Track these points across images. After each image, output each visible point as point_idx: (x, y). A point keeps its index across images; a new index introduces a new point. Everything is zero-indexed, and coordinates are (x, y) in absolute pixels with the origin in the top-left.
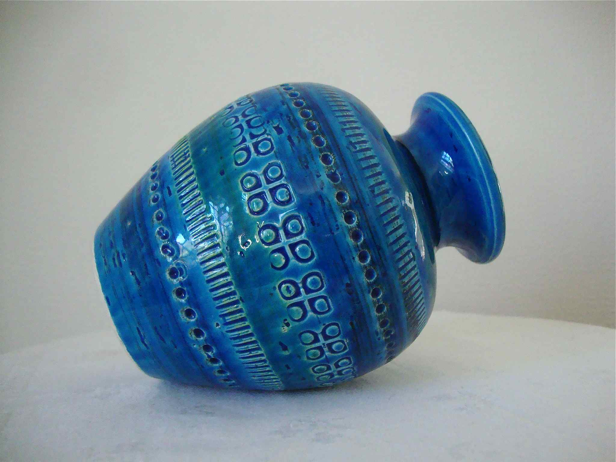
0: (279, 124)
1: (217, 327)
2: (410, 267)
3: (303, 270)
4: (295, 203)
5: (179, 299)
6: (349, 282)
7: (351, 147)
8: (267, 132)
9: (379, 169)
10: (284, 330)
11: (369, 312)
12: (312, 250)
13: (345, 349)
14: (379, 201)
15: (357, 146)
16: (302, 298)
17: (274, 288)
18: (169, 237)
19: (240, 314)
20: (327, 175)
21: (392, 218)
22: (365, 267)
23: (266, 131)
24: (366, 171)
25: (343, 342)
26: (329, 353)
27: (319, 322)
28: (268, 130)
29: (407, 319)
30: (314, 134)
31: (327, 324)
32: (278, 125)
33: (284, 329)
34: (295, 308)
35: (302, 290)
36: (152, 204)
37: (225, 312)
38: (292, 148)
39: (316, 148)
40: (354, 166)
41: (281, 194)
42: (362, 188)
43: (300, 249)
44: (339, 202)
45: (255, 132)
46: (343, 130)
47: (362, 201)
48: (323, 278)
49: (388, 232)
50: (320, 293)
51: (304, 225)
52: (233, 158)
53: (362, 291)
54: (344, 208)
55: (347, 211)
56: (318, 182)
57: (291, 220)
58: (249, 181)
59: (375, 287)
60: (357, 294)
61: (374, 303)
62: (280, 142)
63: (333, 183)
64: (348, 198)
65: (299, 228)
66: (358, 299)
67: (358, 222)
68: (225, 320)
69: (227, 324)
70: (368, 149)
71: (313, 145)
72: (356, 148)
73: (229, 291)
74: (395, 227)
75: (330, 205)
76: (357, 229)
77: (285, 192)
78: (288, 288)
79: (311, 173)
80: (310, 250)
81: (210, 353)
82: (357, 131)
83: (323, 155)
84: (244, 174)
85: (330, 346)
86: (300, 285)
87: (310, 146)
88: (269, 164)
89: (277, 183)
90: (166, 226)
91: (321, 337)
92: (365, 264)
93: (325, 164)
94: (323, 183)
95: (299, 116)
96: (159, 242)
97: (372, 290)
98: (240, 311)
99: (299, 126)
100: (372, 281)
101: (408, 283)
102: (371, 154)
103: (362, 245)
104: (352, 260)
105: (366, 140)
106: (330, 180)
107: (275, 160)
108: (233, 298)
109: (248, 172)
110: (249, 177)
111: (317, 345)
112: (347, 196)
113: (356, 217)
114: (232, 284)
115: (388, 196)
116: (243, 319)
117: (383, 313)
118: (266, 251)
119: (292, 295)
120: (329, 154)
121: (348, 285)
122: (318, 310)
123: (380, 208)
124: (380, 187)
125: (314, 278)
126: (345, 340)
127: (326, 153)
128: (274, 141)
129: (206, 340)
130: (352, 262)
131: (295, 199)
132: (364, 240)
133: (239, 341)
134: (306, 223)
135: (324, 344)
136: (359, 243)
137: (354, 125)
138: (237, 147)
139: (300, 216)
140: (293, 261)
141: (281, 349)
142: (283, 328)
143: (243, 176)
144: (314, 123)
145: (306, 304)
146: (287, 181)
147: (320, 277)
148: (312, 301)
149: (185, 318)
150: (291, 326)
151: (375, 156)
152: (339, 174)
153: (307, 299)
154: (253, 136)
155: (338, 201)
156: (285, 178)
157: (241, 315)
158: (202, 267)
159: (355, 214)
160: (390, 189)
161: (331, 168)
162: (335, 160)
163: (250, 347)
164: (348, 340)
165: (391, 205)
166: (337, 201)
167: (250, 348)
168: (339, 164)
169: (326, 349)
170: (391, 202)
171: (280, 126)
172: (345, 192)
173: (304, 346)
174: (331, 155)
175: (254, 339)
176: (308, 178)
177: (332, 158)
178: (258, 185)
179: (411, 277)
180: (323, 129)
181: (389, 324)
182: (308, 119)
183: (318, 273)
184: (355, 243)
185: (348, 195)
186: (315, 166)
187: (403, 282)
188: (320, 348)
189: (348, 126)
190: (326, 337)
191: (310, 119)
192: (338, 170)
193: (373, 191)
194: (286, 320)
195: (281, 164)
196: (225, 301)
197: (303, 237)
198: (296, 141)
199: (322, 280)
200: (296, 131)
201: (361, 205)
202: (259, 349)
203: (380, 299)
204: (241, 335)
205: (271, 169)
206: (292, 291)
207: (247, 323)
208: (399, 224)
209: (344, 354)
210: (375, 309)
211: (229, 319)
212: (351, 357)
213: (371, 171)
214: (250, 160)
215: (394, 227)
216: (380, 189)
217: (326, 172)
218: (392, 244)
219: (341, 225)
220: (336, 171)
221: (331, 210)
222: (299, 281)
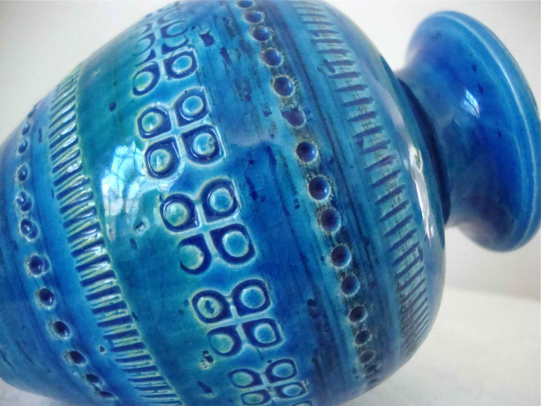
0: (209, 31)
1: (102, 353)
2: (414, 270)
3: (233, 276)
4: (224, 159)
5: (44, 306)
6: (313, 298)
7: (325, 69)
8: (190, 43)
9: (370, 107)
10: (204, 366)
11: (344, 343)
12: (250, 241)
13: (303, 392)
14: (371, 160)
15: (336, 68)
16: (232, 322)
17: (186, 303)
18: (32, 209)
19: (133, 338)
20: (282, 112)
21: (391, 190)
22: (342, 274)
23: (187, 41)
24: (348, 109)
25: (300, 384)
26: (277, 398)
27: (262, 357)
28: (191, 39)
29: (402, 347)
30: (264, 46)
31: (274, 360)
32: (208, 33)
33: (204, 364)
34: (220, 336)
35: (233, 308)
36: (18, 154)
37: (111, 333)
38: (226, 66)
39: (266, 67)
40: (330, 100)
41: (202, 143)
42: (342, 136)
43: (229, 240)
44: (302, 159)
45: (170, 43)
46: (314, 42)
47: (341, 160)
48: (268, 290)
49: (384, 214)
50: (263, 315)
51: (238, 199)
52: (132, 82)
53: (334, 312)
54: (308, 170)
55: (314, 176)
56: (265, 123)
57: (216, 189)
58: (151, 120)
59: (356, 305)
60: (326, 316)
61: (354, 330)
62: (208, 58)
63: (292, 126)
64: (317, 154)
65: (229, 202)
66: (327, 324)
67: (333, 195)
68: (112, 344)
69: (116, 350)
70: (354, 74)
71: (261, 62)
72: (333, 71)
73: (114, 302)
74: (395, 206)
75: (285, 165)
76: (331, 208)
77: (208, 140)
78: (208, 304)
79: (255, 108)
80: (247, 242)
81: (98, 385)
82: (337, 46)
83: (277, 79)
84: (145, 108)
85: (279, 390)
86: (230, 300)
87: (256, 64)
88: (186, 91)
89: (197, 124)
90: (29, 190)
91: (264, 378)
92: (342, 268)
93: (280, 94)
94: (274, 126)
95: (243, 20)
96: (17, 215)
97: (351, 310)
98: (134, 333)
99: (240, 34)
100: (353, 295)
101: (409, 296)
102: (359, 83)
103: (338, 236)
104: (320, 262)
105: (351, 60)
106: (286, 121)
107: (195, 85)
108: (121, 313)
109: (152, 105)
110: (152, 114)
111: (258, 388)
112: (315, 151)
113: (330, 188)
114: (119, 290)
115: (385, 153)
116: (138, 346)
117: (366, 343)
118: (172, 241)
119: (215, 316)
120: (288, 77)
121: (311, 303)
122: (259, 340)
123: (372, 173)
124: (372, 137)
125: (252, 291)
126: (303, 382)
127: (282, 76)
128: (199, 55)
129: (88, 368)
130: (321, 265)
131: (225, 153)
132: (342, 228)
133: (137, 375)
134: (242, 195)
135: (269, 388)
136: (333, 233)
137: (333, 37)
138: (140, 67)
139: (231, 183)
140: (217, 260)
141: (203, 391)
142: (202, 363)
143: (142, 112)
144: (266, 30)
145: (240, 331)
146: (212, 121)
147: (264, 289)
148: (249, 327)
149: (55, 334)
150: (215, 362)
151: (366, 86)
152: (303, 112)
153: (242, 323)
154: (166, 49)
155: (300, 157)
156: (210, 115)
157: (135, 340)
158: (75, 260)
159: (329, 181)
160: (388, 142)
161: (290, 101)
162: (298, 87)
163: (155, 384)
164: (307, 382)
165: (390, 168)
166: (298, 158)
167: (154, 386)
168: (305, 96)
169: (272, 393)
170: (390, 163)
171: (211, 34)
172: (313, 142)
173: (237, 389)
174: (291, 80)
175: (158, 374)
176: (248, 116)
177: (292, 84)
178: (165, 127)
179: (414, 287)
180: (280, 39)
181: (374, 357)
182: (257, 23)
183: (260, 281)
184: (326, 232)
185: (317, 148)
186: (262, 97)
187: (401, 296)
188: (263, 392)
189: (321, 37)
190: (272, 379)
191: (260, 25)
192: (302, 105)
193: (360, 144)
194: (206, 352)
195: (205, 92)
196: (110, 316)
197: (235, 218)
198: (233, 56)
199: (266, 294)
200: (235, 41)
201: (340, 167)
202: (167, 387)
203: (363, 323)
204: (138, 367)
205: (189, 100)
206: (215, 309)
207: (146, 352)
208: (402, 201)
209: (303, 398)
210: (355, 339)
211: (118, 342)
212: (312, 401)
213: (358, 110)
214: (157, 86)
215: (393, 206)
216: (372, 140)
217: (282, 107)
218: (389, 235)
219: (303, 201)
220: (297, 106)
221: (287, 175)
222: (227, 294)
